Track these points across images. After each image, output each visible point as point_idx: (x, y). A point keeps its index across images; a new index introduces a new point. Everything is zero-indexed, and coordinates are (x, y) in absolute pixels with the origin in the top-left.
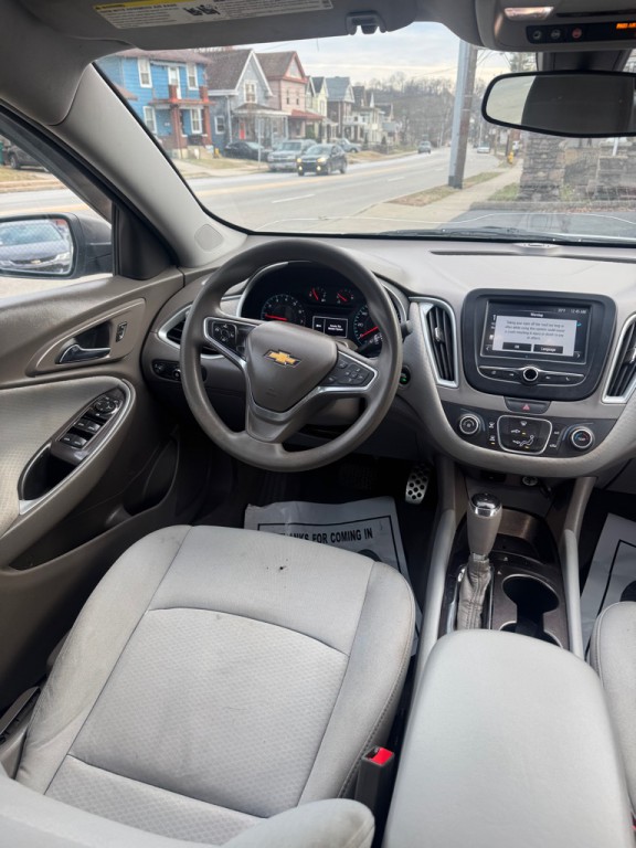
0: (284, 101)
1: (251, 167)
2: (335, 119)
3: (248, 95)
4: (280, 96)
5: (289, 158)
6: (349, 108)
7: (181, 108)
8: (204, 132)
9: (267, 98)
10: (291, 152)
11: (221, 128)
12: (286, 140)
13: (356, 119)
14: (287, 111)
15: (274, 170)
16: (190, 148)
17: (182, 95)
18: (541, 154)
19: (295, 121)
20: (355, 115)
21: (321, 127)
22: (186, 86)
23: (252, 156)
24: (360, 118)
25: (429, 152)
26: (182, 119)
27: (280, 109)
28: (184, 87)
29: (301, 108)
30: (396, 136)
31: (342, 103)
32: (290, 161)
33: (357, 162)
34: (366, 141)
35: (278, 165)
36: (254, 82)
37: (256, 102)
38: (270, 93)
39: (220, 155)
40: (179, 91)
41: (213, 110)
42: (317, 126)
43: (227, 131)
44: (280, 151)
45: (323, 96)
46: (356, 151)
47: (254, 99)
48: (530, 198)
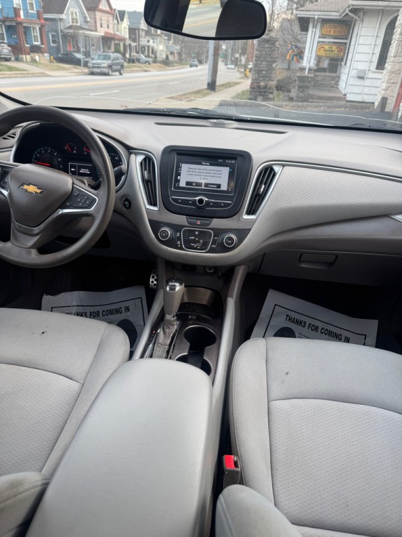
0: (98, 25)
1: (76, 70)
2: (134, 40)
3: (73, 19)
4: (95, 22)
5: (103, 65)
6: (144, 33)
7: (25, 25)
8: (42, 43)
9: (86, 22)
10: (104, 61)
11: (54, 42)
12: (100, 53)
13: (148, 41)
14: (101, 32)
15: (92, 74)
16: (32, 54)
17: (24, 16)
18: (263, 70)
19: (107, 40)
20: (147, 38)
21: (124, 45)
22: (27, 12)
23: (77, 62)
24: (151, 41)
25: (197, 66)
26: (25, 33)
27: (96, 31)
28: (26, 13)
29: (111, 31)
30: (176, 55)
31: (138, 29)
32: (103, 68)
33: (149, 71)
34: (156, 57)
35: (96, 70)
36: (77, 10)
37: (79, 24)
38: (89, 19)
39: (54, 61)
40: (22, 13)
41: (46, 28)
42: (122, 44)
43: (59, 43)
44: (96, 60)
45: (125, 24)
46: (149, 64)
47: (77, 23)
48: (255, 99)
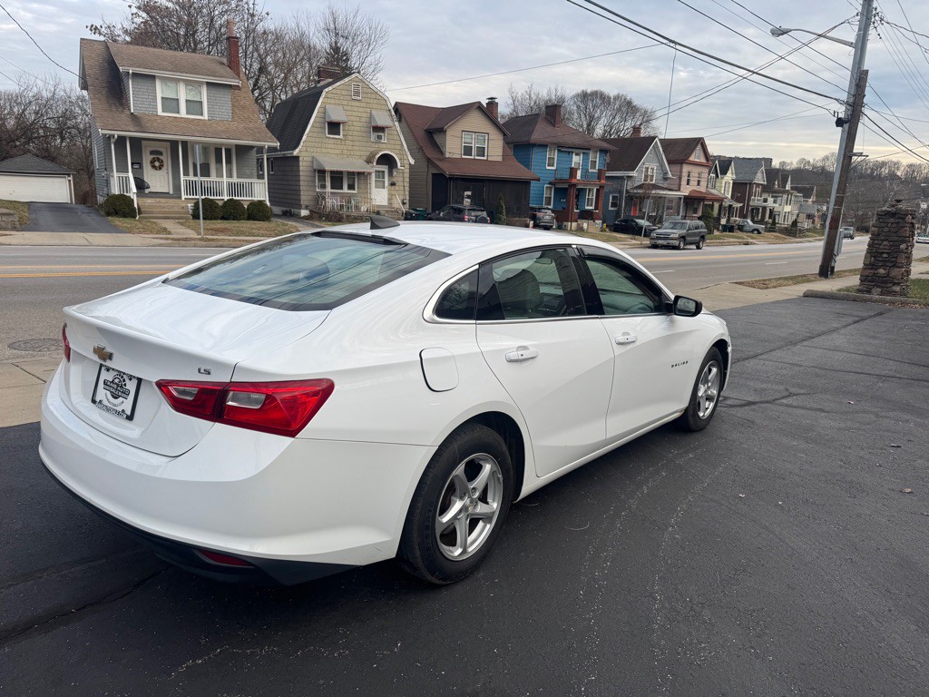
0: (684, 182)
1: (634, 242)
2: (738, 200)
3: (646, 176)
4: (680, 178)
5: (672, 236)
6: (759, 190)
7: (579, 187)
8: (596, 208)
9: (666, 179)
10: (675, 231)
11: (614, 205)
12: (678, 219)
13: (765, 201)
14: (685, 191)
15: (655, 246)
16: (579, 222)
17: (582, 176)
18: (884, 253)
19: (691, 202)
20: (765, 196)
21: (720, 206)
22: (587, 171)
23: (636, 231)
24: (771, 200)
25: (852, 238)
26: (577, 197)
27: (679, 190)
28: (585, 172)
29: (702, 189)
30: (816, 219)
31: (750, 184)
32: (672, 239)
33: (752, 244)
34: (774, 223)
35: (660, 242)
36: (655, 166)
37: (654, 182)
38: (670, 175)
39: (607, 230)
40: (579, 173)
41: (606, 190)
42: (716, 205)
43: (620, 206)
44: (669, 230)
45: (730, 177)
46: (759, 233)
47: (652, 180)
